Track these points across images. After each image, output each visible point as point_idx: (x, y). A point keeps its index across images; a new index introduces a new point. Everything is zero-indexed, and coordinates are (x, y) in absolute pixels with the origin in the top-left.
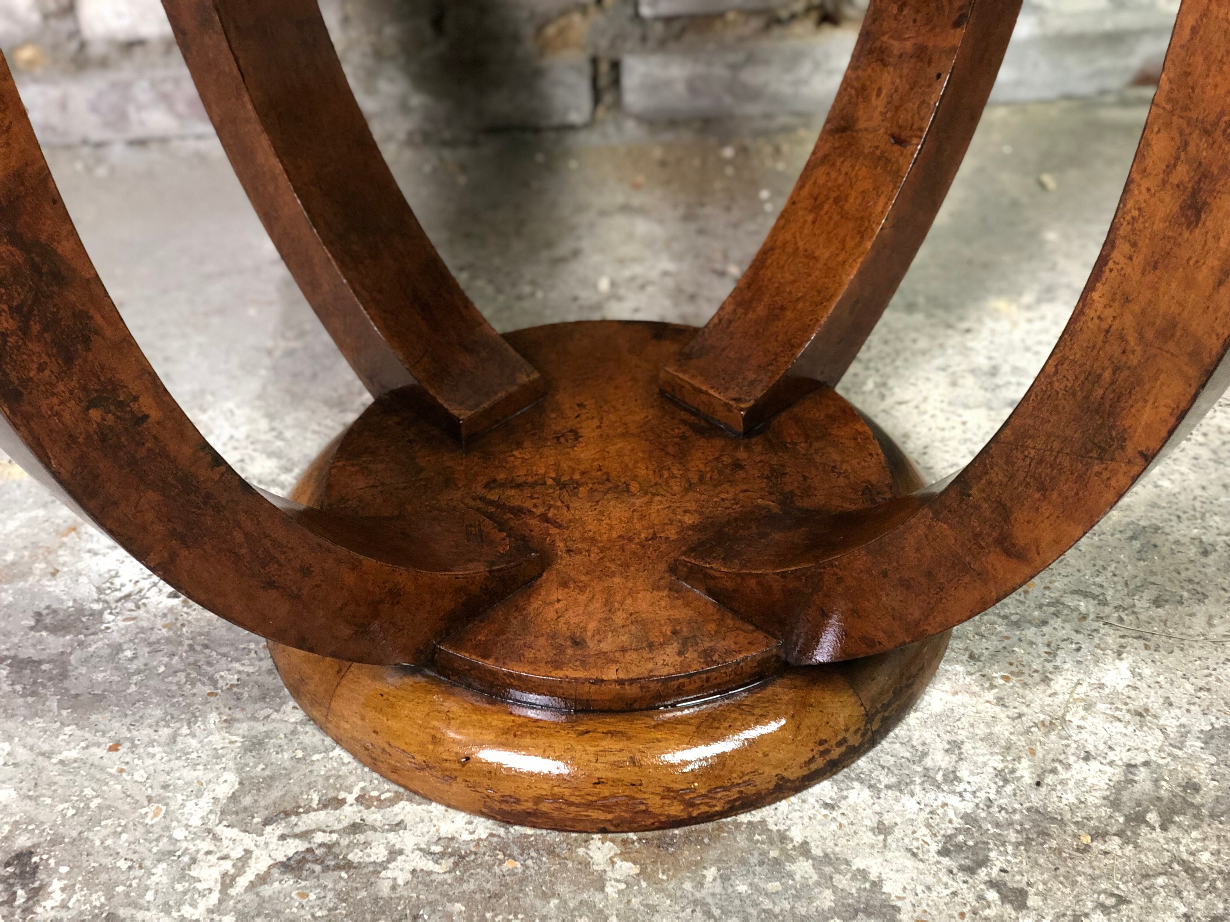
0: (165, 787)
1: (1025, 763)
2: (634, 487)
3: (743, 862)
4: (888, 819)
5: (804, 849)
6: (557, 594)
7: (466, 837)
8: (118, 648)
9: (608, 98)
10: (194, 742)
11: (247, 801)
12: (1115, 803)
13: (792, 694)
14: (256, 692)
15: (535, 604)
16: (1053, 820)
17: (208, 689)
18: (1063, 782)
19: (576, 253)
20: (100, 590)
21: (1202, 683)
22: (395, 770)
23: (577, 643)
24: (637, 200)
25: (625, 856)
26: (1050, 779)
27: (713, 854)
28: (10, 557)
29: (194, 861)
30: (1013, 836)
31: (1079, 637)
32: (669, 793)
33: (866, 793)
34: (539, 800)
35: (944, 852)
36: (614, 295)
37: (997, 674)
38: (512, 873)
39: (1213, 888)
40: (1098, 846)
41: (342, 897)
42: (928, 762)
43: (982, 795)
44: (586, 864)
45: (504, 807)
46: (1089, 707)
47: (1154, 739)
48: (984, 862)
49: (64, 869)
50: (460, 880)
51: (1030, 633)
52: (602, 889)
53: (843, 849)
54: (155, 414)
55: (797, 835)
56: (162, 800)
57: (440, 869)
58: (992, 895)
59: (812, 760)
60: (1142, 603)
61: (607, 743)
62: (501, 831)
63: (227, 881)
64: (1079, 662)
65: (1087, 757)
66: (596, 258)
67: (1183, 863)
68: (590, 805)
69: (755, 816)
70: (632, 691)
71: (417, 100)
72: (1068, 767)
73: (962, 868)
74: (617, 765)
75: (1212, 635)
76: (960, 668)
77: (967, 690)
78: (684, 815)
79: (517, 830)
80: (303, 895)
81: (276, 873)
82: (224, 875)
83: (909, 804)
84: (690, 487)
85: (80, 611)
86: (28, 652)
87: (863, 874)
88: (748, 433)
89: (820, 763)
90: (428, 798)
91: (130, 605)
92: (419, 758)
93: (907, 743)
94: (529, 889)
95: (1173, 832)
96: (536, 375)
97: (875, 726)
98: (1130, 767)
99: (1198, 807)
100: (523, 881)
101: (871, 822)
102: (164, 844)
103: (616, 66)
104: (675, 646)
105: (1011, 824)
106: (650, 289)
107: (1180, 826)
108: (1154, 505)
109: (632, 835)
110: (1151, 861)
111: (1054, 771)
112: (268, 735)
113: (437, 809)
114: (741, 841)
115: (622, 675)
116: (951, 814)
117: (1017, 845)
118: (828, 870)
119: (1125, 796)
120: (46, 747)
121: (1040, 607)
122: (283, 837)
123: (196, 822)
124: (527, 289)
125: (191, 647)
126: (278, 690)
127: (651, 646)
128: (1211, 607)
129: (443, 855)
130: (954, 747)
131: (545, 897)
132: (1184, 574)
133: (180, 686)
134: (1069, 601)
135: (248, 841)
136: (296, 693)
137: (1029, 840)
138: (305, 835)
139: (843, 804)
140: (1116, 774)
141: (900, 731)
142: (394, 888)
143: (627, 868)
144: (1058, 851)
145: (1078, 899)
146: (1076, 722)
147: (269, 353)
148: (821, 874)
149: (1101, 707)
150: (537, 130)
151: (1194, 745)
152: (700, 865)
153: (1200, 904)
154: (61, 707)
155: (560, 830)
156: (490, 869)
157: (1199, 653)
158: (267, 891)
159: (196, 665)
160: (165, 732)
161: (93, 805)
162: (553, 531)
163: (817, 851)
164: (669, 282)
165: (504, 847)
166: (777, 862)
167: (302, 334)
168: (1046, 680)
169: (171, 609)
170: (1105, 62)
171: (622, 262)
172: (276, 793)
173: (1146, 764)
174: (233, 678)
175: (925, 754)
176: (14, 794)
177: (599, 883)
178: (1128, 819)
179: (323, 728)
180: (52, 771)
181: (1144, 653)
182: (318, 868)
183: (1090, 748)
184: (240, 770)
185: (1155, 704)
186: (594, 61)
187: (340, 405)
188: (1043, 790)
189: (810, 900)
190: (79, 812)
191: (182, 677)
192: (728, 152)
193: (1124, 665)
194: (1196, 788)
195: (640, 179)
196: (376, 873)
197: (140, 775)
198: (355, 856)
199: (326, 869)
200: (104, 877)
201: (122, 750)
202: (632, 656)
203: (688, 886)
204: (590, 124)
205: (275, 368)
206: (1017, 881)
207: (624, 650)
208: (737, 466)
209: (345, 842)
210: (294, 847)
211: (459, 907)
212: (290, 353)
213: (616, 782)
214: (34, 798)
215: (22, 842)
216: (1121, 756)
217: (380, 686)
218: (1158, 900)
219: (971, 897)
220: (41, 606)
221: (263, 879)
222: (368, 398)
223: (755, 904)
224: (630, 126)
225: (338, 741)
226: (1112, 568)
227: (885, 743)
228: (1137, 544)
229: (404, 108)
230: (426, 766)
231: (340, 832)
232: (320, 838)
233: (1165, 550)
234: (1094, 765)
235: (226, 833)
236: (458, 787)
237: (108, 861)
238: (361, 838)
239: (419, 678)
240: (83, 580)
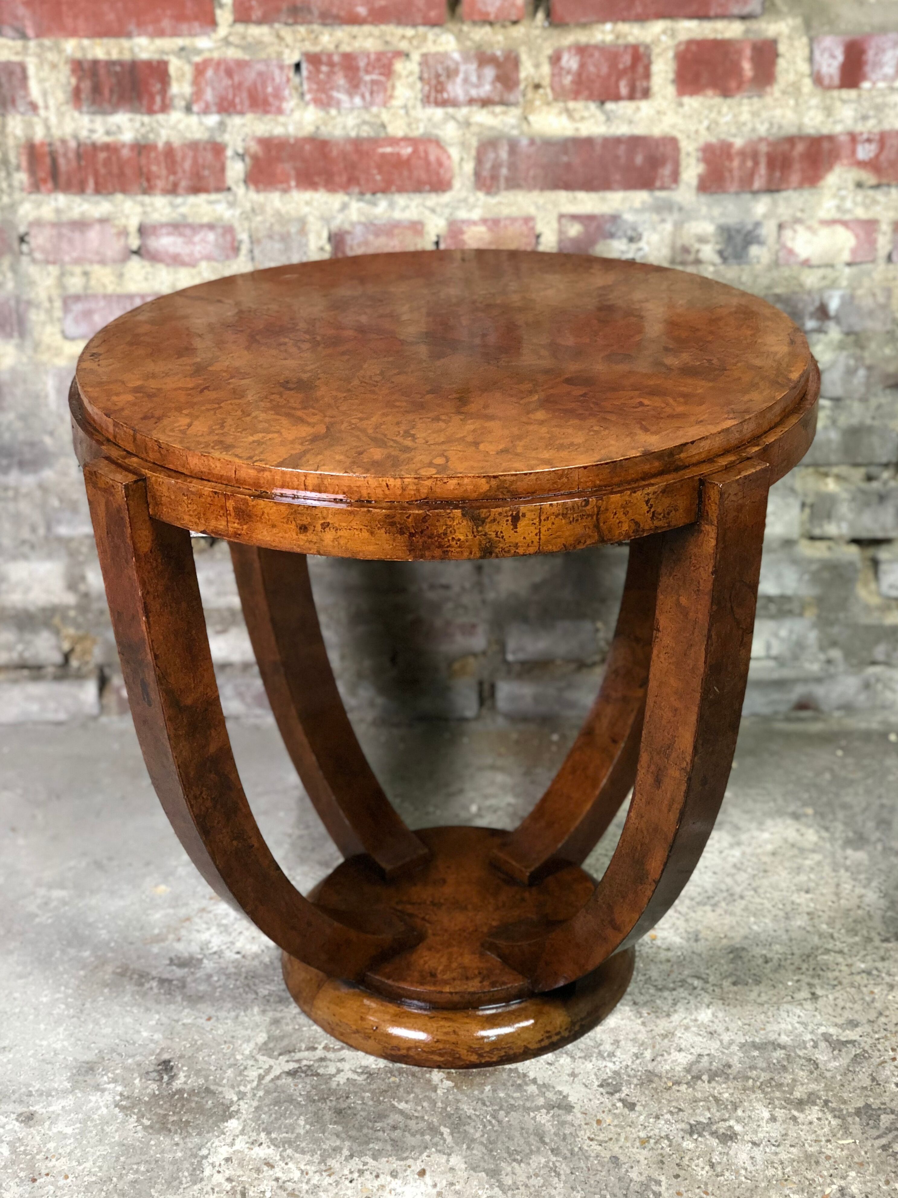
0: (233, 1037)
1: (649, 1051)
2: (470, 907)
3: (504, 1084)
4: (576, 1071)
5: (534, 1081)
6: (426, 953)
7: (374, 1066)
8: (210, 976)
9: (488, 703)
10: (246, 1019)
11: (271, 1045)
12: (688, 1070)
13: (534, 1007)
14: (277, 999)
15: (414, 957)
16: (656, 1076)
17: (254, 996)
18: (665, 1060)
19: (461, 791)
20: (202, 949)
21: (747, 1022)
22: (342, 1034)
23: (433, 975)
24: (500, 762)
25: (448, 1079)
26: (659, 1058)
27: (490, 1080)
28: (156, 931)
29: (246, 1068)
30: (635, 1081)
31: (690, 998)
32: (471, 1050)
33: (569, 1060)
34: (409, 1049)
35: (601, 1086)
36: (479, 815)
37: (645, 1012)
38: (394, 1082)
39: (726, 1107)
40: (675, 1087)
41: (313, 1087)
42: (602, 1048)
43: (624, 1063)
44: (429, 1081)
45: (393, 1053)
46: (687, 1028)
47: (716, 1044)
48: (619, 1091)
49: (185, 1068)
50: (370, 1084)
51: (666, 994)
52: (436, 1091)
53: (553, 1081)
54: (256, 845)
55: (532, 1075)
56: (230, 1042)
57: (360, 1079)
58: (619, 1104)
59: (542, 1040)
60: (726, 983)
61: (442, 1023)
62: (391, 1065)
63: (261, 1078)
64: (687, 1009)
65: (680, 1050)
66: (471, 794)
67: (714, 1097)
68: (433, 1053)
69: (513, 1066)
70: (456, 998)
71: (380, 701)
72: (669, 1054)
73: (607, 1093)
74: (446, 1033)
75: (759, 1000)
76: (627, 1008)
77: (629, 1018)
78: (478, 1061)
79: (398, 1065)
80: (296, 1085)
81: (284, 1076)
82: (260, 1075)
83: (589, 1066)
84: (497, 908)
85: (191, 958)
86: (166, 976)
87: (560, 1093)
88: (531, 885)
89: (546, 1043)
90: (357, 1048)
91: (216, 957)
92: (354, 1027)
93: (594, 1039)
94: (401, 1090)
95: (713, 1084)
96: (426, 850)
97: (577, 1028)
98: (700, 1055)
99: (728, 1075)
100: (398, 1086)
101: (569, 1071)
102: (232, 1061)
103: (493, 687)
104: (479, 979)
105: (635, 1076)
106: (500, 813)
107: (717, 1082)
108: (746, 938)
109: (453, 1071)
110: (699, 1095)
111: (662, 1055)
112: (282, 1018)
113: (361, 1054)
114: (505, 1075)
115: (452, 990)
116: (608, 1070)
117: (636, 1085)
118: (544, 1090)
119: (694, 1067)
120: (176, 1018)
121: (674, 982)
122: (287, 1061)
123: (247, 1052)
124: (431, 809)
125: (246, 978)
126: (287, 999)
127: (467, 978)
128: (762, 987)
129: (362, 1073)
130: (616, 1043)
131: (408, 1093)
132: (753, 971)
133: (240, 994)
134: (690, 980)
135: (272, 1062)
136: (297, 998)
137: (642, 1083)
138: (299, 1061)
139: (557, 1064)
140: (691, 1058)
141: (591, 1034)
142: (338, 1085)
143: (449, 1084)
144: (656, 1089)
145: (660, 1109)
146: (679, 1035)
147: (290, 836)
148: (540, 1091)
149: (694, 1029)
150: (446, 720)
151: (735, 1048)
152: (484, 1084)
153: (718, 1114)
154: (183, 999)
155: (419, 1066)
156: (384, 1080)
157: (750, 1008)
158: (279, 1082)
159: (248, 986)
160: (233, 1014)
161: (199, 1043)
162: (428, 925)
163: (540, 1082)
164: (511, 809)
165: (391, 1072)
166: (520, 1085)
167: (307, 827)
168: (668, 1015)
169: (236, 960)
170: (776, 696)
171: (486, 797)
172: (285, 1042)
173: (708, 1055)
174: (266, 992)
175: (601, 1044)
176: (161, 1036)
177: (435, 1089)
178: (693, 1077)
179: (309, 1015)
180: (179, 1027)
181: (722, 1007)
182: (303, 1075)
183: (683, 1046)
184: (268, 1032)
185: (720, 1028)
186: (481, 684)
187: (326, 864)
188: (655, 1063)
189: (533, 1101)
190: (192, 1046)
191: (241, 990)
192: (555, 737)
193: (709, 1012)
194: (730, 1067)
195: (503, 750)
196: (330, 1078)
197: (221, 1032)
198: (321, 1071)
199: (307, 1075)
200: (203, 1073)
201: (212, 1021)
202: (458, 982)
203: (476, 1092)
204: (478, 718)
205: (293, 845)
206: (634, 1100)
207: (454, 979)
208: (523, 900)
209: (316, 1065)
210: (292, 1066)
211: (368, 1094)
212: (301, 837)
213: (445, 1042)
214: (172, 1039)
215: (166, 1056)
216: (696, 1051)
217: (337, 993)
218: (698, 1111)
219: (609, 1105)
220: (172, 955)
221: (278, 1078)
222: (341, 860)
223: (507, 1102)
224: (501, 721)
225: (316, 1022)
226: (716, 966)
227: (582, 1039)
228: (731, 956)
229: (372, 704)
230: (357, 1032)
231: (315, 1061)
232: (305, 1062)
233: (746, 960)
234: (683, 1054)
235: (261, 1058)
236: (371, 1042)
237: (206, 1067)
238: (324, 1064)
239: (357, 990)
240: (193, 944)
